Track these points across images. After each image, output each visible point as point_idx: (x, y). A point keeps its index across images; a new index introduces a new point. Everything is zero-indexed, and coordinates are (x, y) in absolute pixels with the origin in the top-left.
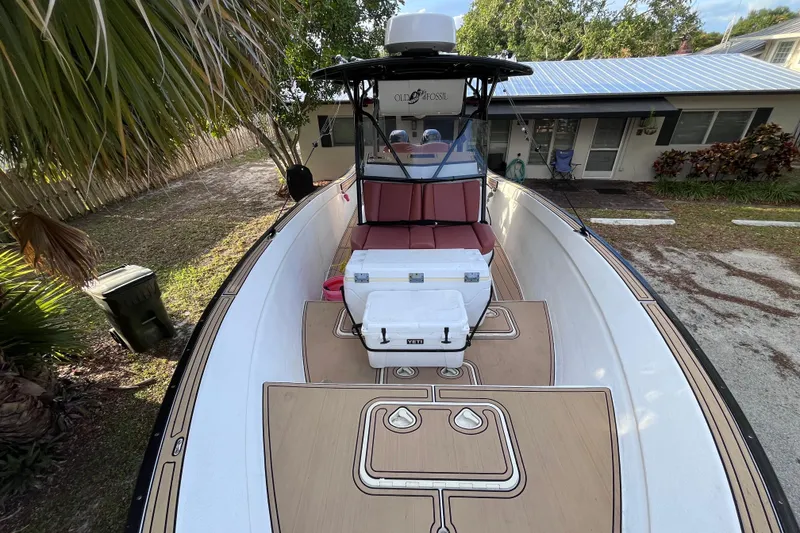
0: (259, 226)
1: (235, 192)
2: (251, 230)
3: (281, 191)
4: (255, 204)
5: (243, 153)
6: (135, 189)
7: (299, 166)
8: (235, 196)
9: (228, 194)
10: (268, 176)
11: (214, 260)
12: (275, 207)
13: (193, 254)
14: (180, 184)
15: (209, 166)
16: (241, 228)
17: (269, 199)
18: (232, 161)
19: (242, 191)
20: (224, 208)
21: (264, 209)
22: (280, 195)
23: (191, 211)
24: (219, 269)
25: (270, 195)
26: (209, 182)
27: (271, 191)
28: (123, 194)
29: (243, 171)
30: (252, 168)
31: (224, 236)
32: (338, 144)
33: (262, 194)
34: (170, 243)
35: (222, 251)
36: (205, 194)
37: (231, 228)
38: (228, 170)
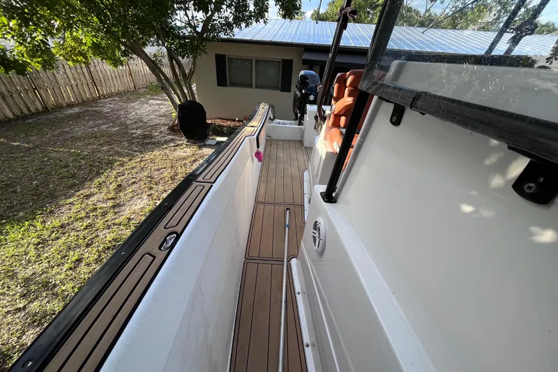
0: (142, 164)
1: (129, 122)
2: (133, 168)
3: (173, 126)
4: (145, 137)
5: (146, 88)
6: (25, 111)
7: (193, 103)
8: (127, 126)
9: (121, 124)
10: (163, 110)
11: (74, 209)
12: (166, 142)
13: (53, 197)
14: (77, 110)
15: (111, 95)
16: (122, 165)
17: (161, 132)
18: (133, 93)
19: (136, 123)
20: (111, 139)
21: (154, 143)
22: (172, 129)
23: (75, 139)
24: (77, 224)
25: (163, 129)
26: (105, 110)
27: (164, 125)
28: (10, 115)
29: (142, 103)
30: (151, 101)
31: (98, 174)
32: (233, 84)
33: (155, 127)
34: (31, 179)
35: (88, 197)
36: (97, 123)
37: (110, 164)
38: (129, 100)
